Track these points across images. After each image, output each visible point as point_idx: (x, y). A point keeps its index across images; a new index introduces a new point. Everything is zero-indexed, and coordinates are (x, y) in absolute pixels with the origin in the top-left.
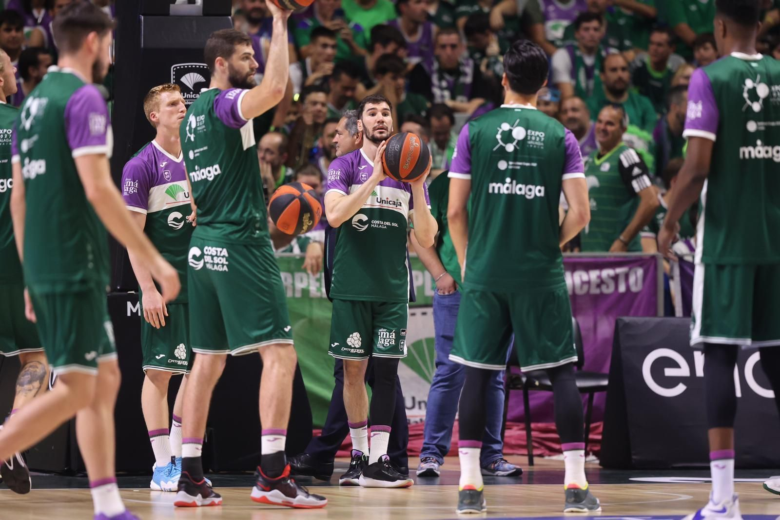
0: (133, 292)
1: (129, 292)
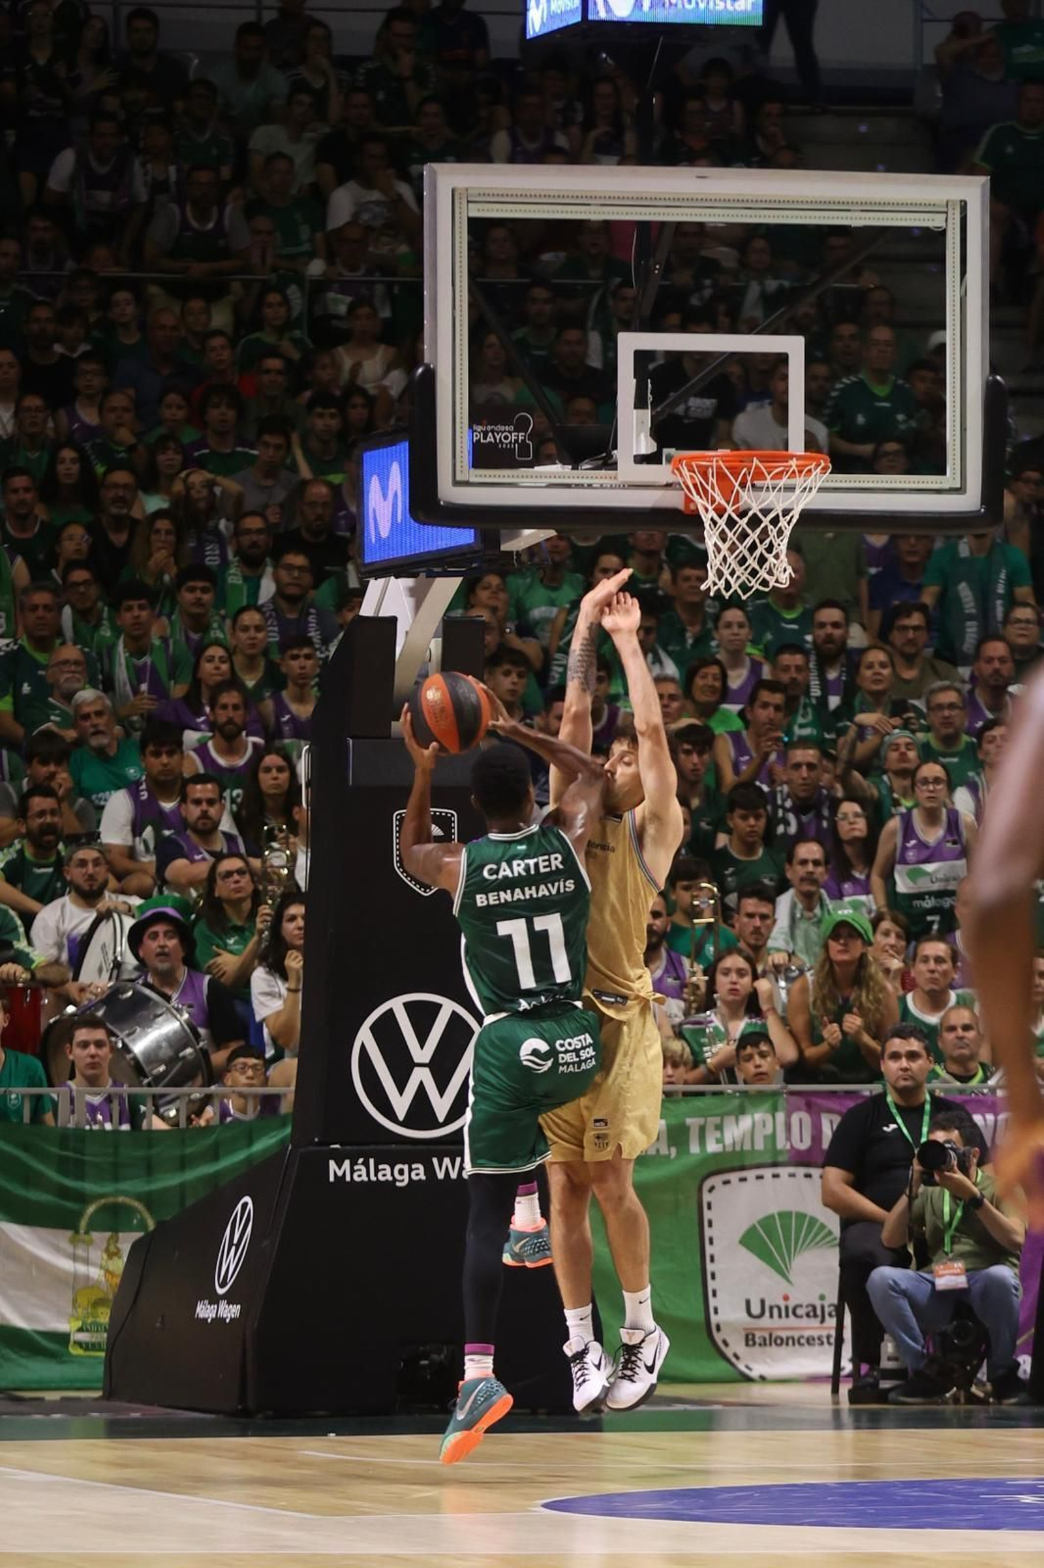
0: (337, 1146)
1: (333, 1146)
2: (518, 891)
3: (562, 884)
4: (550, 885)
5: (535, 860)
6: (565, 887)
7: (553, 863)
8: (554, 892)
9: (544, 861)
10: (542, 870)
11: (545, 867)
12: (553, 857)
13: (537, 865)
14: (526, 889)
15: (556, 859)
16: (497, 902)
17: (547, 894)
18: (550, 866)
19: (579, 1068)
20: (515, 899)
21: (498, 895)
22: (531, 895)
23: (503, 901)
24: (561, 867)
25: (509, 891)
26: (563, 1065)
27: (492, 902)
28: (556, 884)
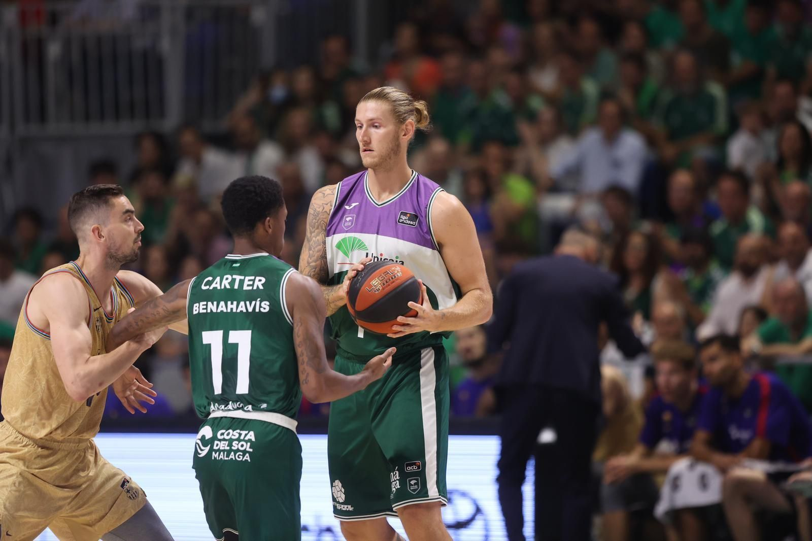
2: (222, 303)
3: (258, 303)
4: (248, 303)
5: (242, 278)
6: (260, 307)
7: (257, 283)
8: (250, 310)
9: (249, 280)
10: (245, 288)
11: (248, 285)
12: (258, 278)
13: (242, 282)
14: (229, 303)
15: (260, 280)
16: (205, 311)
17: (245, 311)
18: (252, 285)
19: (228, 456)
20: (219, 311)
21: (207, 305)
22: (232, 309)
23: (209, 311)
24: (261, 287)
25: (215, 303)
26: (216, 451)
27: (202, 311)
28: (253, 303)
